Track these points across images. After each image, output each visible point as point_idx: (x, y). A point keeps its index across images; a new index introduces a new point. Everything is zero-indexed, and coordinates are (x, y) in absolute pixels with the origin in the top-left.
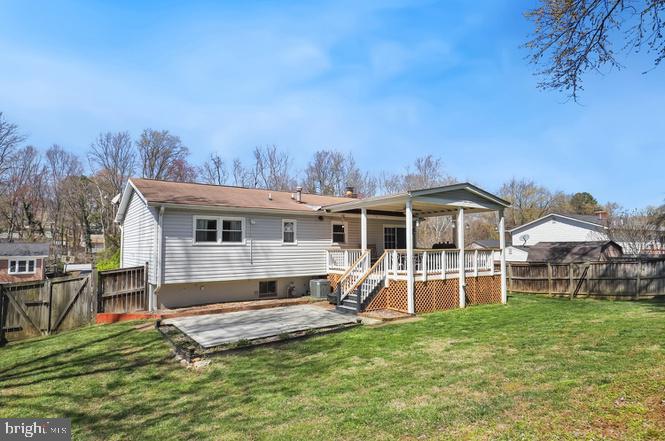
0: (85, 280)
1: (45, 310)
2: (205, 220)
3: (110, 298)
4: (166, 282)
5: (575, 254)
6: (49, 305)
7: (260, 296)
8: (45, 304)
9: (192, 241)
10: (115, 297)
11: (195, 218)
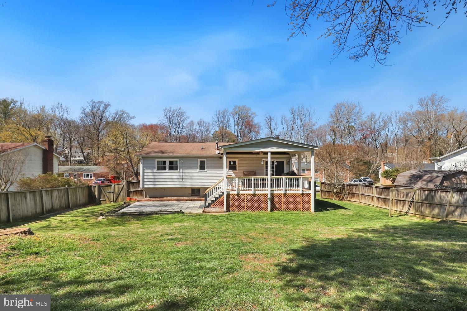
0: (123, 184)
1: (112, 194)
2: (162, 161)
3: (132, 191)
4: (145, 187)
5: (424, 180)
6: (114, 193)
7: (191, 195)
8: (112, 192)
9: (155, 170)
10: (133, 191)
11: (156, 160)
